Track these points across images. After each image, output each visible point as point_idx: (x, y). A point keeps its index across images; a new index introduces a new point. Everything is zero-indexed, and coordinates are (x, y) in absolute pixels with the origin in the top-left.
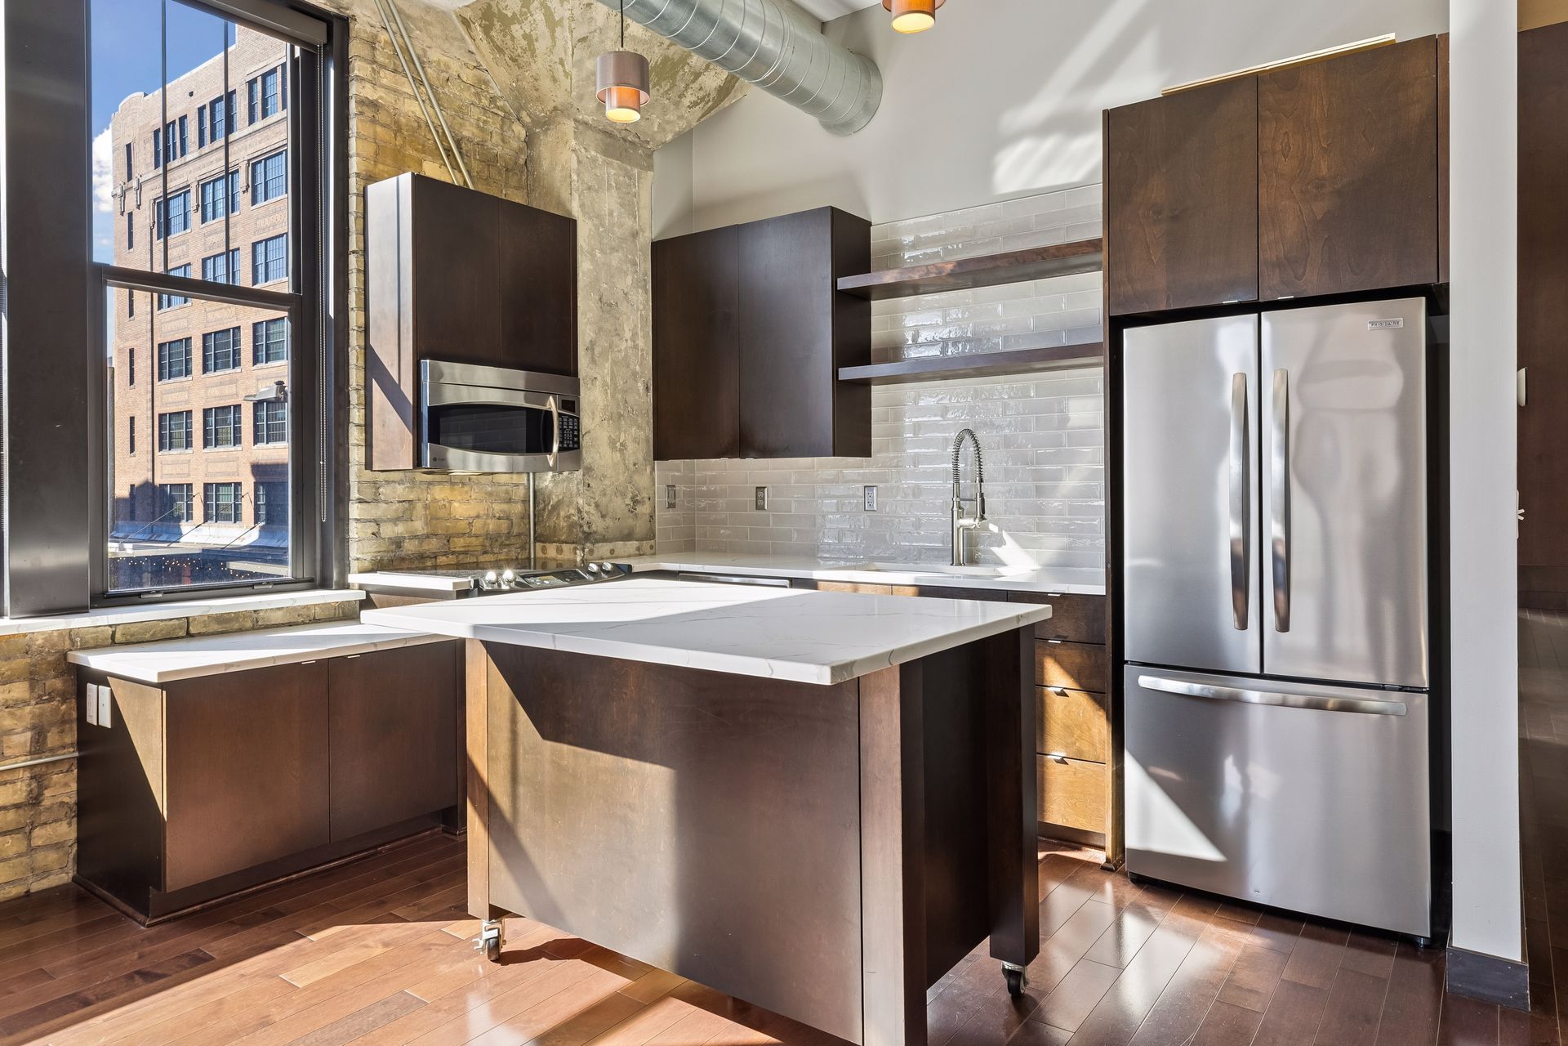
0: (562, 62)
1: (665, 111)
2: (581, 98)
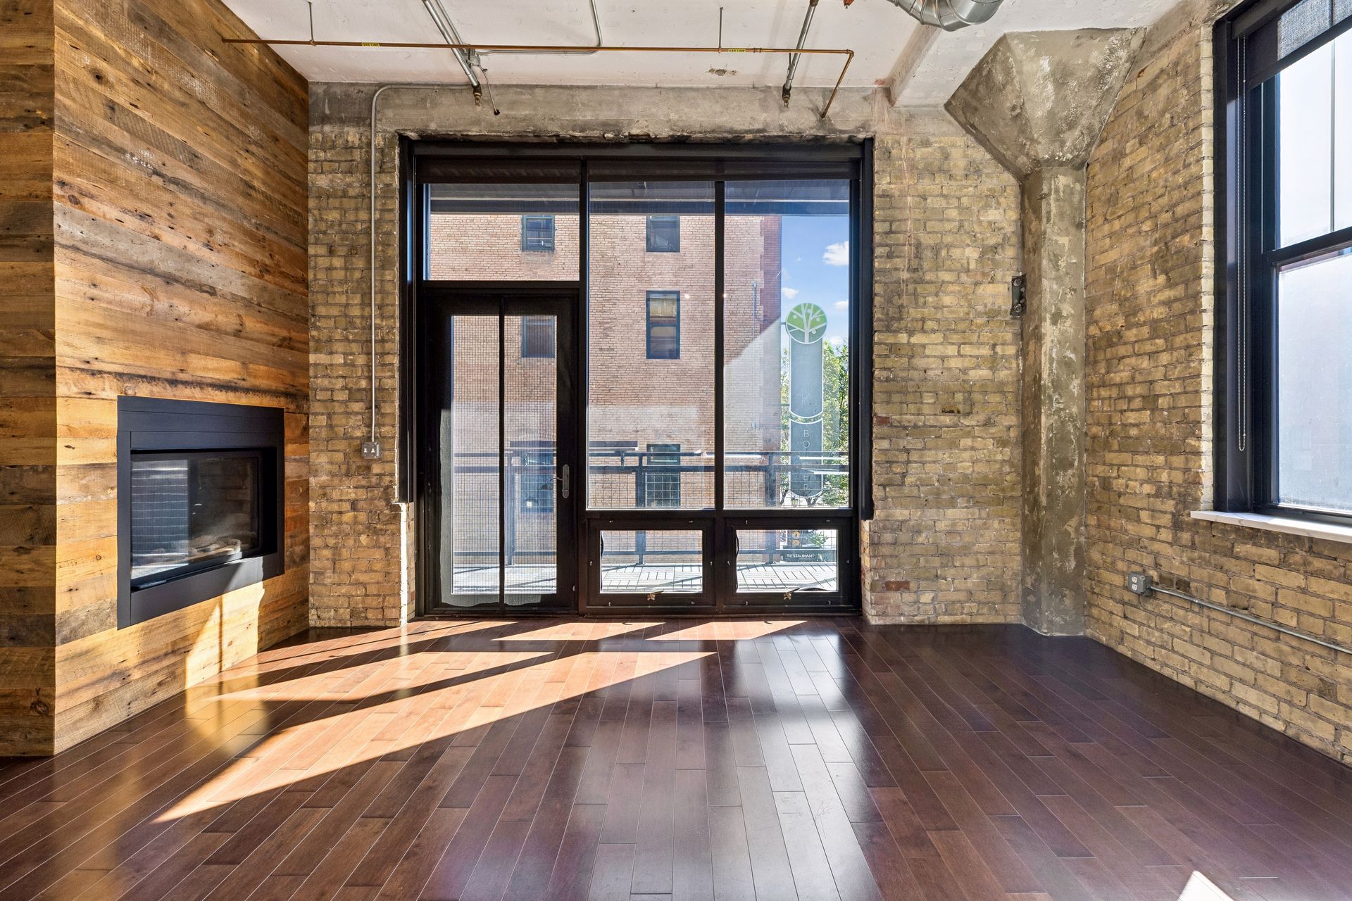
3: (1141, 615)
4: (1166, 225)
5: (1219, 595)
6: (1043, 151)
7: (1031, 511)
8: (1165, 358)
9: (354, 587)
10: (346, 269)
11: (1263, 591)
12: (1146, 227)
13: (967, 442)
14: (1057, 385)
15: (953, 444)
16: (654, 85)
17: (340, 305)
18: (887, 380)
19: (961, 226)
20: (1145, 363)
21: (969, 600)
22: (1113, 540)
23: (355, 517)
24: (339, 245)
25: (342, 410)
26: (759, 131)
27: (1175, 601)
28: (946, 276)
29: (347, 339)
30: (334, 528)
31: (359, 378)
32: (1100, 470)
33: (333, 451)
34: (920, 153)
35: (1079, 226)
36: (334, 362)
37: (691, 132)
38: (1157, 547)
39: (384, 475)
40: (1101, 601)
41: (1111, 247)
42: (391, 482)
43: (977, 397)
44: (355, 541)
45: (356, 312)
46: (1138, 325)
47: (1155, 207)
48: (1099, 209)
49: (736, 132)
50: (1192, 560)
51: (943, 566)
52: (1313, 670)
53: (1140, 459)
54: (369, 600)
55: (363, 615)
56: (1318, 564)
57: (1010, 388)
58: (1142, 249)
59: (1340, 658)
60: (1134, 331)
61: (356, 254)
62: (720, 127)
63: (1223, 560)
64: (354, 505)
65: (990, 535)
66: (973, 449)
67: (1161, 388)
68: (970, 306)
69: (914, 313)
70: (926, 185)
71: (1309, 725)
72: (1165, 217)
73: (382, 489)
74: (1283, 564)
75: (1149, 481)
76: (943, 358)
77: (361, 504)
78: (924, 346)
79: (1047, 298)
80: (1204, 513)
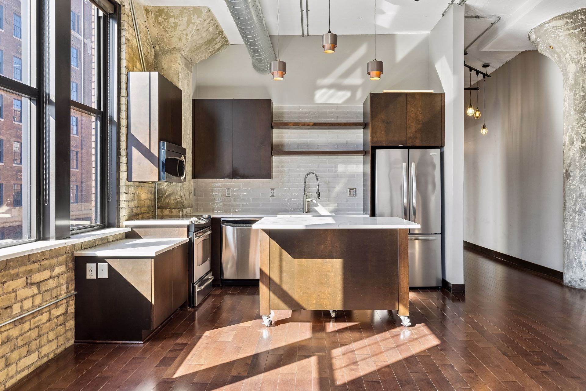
0: (187, 35)
1: (202, 54)
2: (186, 47)
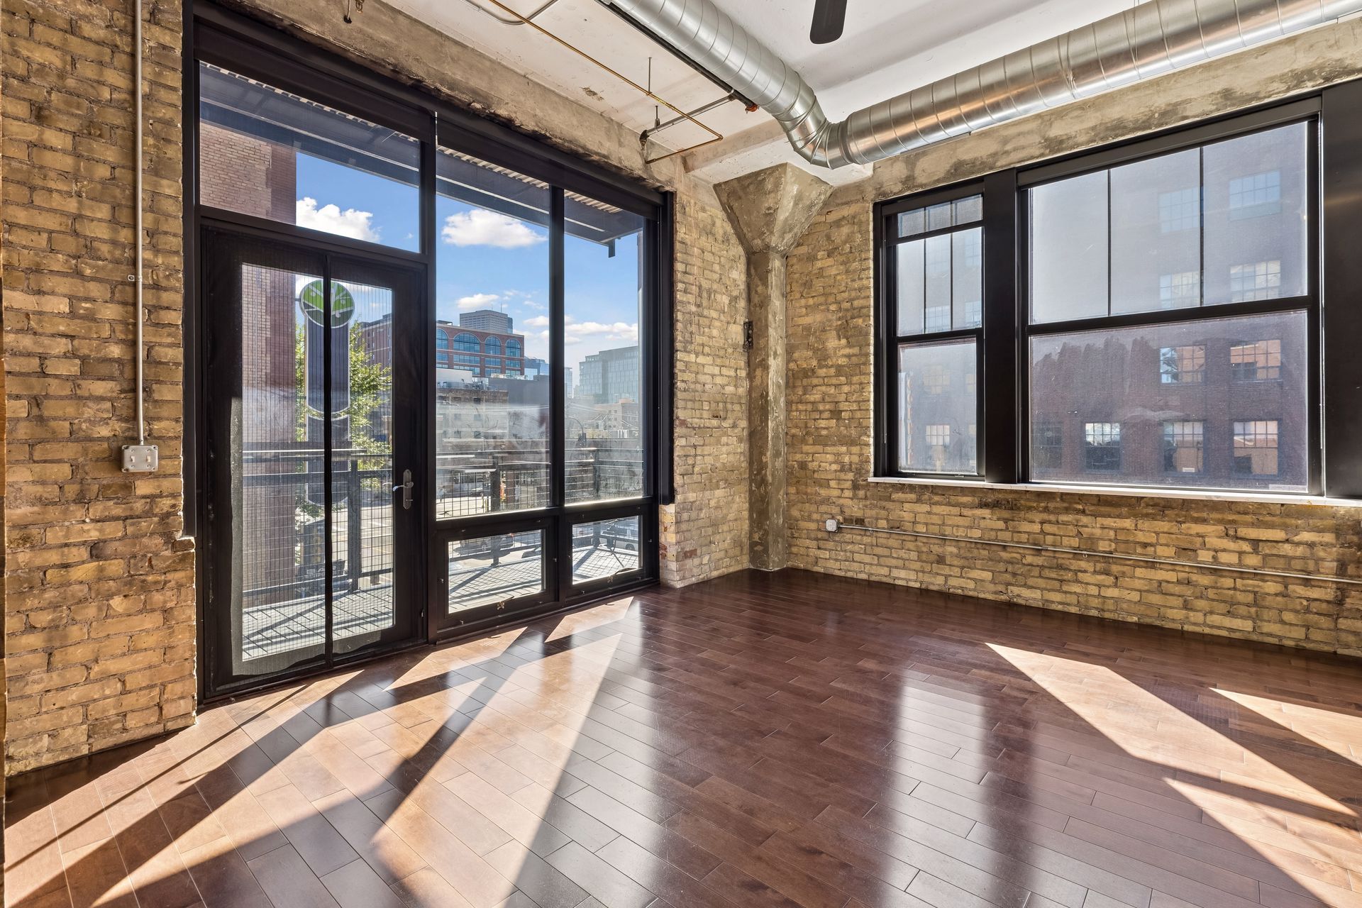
3: (830, 545)
4: (847, 310)
5: (883, 523)
6: (774, 241)
7: (758, 487)
8: (846, 389)
9: (97, 686)
10: (79, 156)
11: (907, 516)
12: (833, 307)
13: (724, 439)
14: (776, 400)
15: (718, 442)
16: (523, 73)
17: (63, 213)
18: (685, 390)
19: (721, 279)
20: (832, 390)
21: (726, 557)
22: (809, 501)
23: (101, 569)
24: (59, 111)
25: (67, 392)
26: (604, 156)
27: (854, 531)
28: (714, 314)
29: (78, 274)
30: (50, 595)
31: (106, 340)
32: (798, 457)
33: (45, 461)
34: (701, 215)
35: (783, 295)
36: (47, 309)
37: (553, 135)
38: (841, 501)
39: (161, 496)
40: (798, 542)
41: (807, 315)
42: (174, 506)
43: (729, 406)
44: (100, 609)
45: (101, 231)
46: (827, 367)
47: (839, 297)
48: (796, 287)
49: (588, 150)
50: (866, 506)
51: (714, 533)
52: (934, 552)
53: (829, 449)
54: (129, 700)
55: (119, 726)
56: (936, 498)
57: (743, 401)
58: (830, 321)
59: (947, 543)
60: (824, 370)
61: (100, 136)
62: (576, 140)
63: (884, 503)
64: (96, 550)
65: (735, 506)
66: (727, 444)
67: (844, 406)
68: (726, 340)
69: (699, 339)
70: (704, 242)
71: (932, 580)
72: (846, 305)
73: (156, 519)
74: (919, 501)
75: (835, 462)
76: (713, 376)
77: (109, 549)
78: (703, 366)
79: (772, 342)
80: (872, 479)
